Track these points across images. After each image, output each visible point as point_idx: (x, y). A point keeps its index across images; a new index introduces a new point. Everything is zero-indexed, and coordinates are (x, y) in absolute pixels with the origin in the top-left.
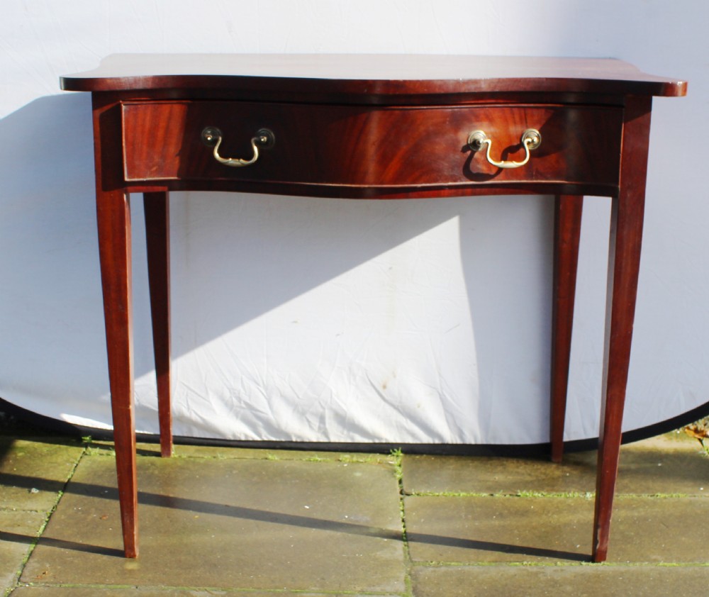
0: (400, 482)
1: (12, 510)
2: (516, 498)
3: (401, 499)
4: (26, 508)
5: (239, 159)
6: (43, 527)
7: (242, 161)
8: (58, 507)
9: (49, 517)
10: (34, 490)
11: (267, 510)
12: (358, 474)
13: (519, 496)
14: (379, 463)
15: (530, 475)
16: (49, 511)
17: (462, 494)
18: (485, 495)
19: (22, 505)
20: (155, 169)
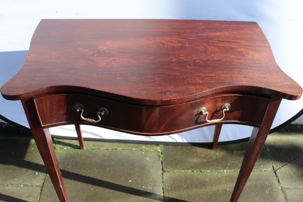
0: (162, 162)
1: (29, 186)
2: (201, 173)
3: (162, 174)
4: (33, 184)
5: (92, 119)
6: (39, 197)
7: (94, 120)
8: (45, 184)
9: (41, 190)
10: (37, 173)
11: (116, 183)
12: (148, 159)
13: (202, 172)
14: (155, 151)
15: (205, 158)
16: (41, 187)
17: (183, 171)
18: (190, 171)
19: (32, 182)
20: (55, 120)
